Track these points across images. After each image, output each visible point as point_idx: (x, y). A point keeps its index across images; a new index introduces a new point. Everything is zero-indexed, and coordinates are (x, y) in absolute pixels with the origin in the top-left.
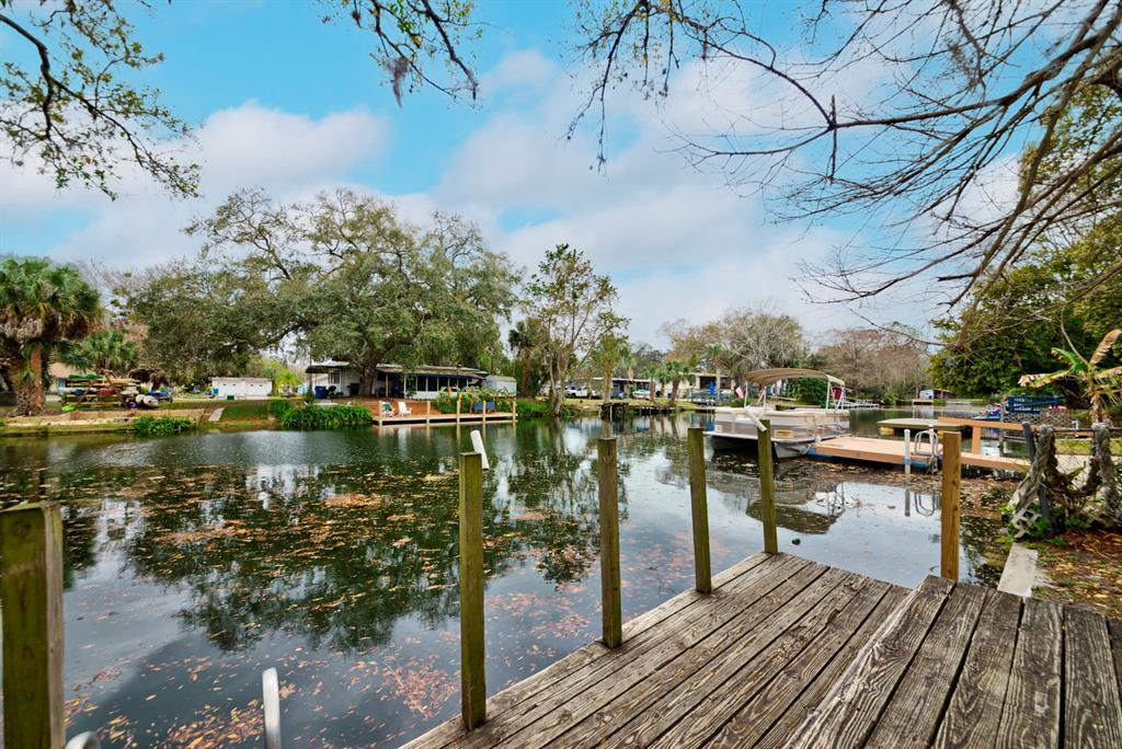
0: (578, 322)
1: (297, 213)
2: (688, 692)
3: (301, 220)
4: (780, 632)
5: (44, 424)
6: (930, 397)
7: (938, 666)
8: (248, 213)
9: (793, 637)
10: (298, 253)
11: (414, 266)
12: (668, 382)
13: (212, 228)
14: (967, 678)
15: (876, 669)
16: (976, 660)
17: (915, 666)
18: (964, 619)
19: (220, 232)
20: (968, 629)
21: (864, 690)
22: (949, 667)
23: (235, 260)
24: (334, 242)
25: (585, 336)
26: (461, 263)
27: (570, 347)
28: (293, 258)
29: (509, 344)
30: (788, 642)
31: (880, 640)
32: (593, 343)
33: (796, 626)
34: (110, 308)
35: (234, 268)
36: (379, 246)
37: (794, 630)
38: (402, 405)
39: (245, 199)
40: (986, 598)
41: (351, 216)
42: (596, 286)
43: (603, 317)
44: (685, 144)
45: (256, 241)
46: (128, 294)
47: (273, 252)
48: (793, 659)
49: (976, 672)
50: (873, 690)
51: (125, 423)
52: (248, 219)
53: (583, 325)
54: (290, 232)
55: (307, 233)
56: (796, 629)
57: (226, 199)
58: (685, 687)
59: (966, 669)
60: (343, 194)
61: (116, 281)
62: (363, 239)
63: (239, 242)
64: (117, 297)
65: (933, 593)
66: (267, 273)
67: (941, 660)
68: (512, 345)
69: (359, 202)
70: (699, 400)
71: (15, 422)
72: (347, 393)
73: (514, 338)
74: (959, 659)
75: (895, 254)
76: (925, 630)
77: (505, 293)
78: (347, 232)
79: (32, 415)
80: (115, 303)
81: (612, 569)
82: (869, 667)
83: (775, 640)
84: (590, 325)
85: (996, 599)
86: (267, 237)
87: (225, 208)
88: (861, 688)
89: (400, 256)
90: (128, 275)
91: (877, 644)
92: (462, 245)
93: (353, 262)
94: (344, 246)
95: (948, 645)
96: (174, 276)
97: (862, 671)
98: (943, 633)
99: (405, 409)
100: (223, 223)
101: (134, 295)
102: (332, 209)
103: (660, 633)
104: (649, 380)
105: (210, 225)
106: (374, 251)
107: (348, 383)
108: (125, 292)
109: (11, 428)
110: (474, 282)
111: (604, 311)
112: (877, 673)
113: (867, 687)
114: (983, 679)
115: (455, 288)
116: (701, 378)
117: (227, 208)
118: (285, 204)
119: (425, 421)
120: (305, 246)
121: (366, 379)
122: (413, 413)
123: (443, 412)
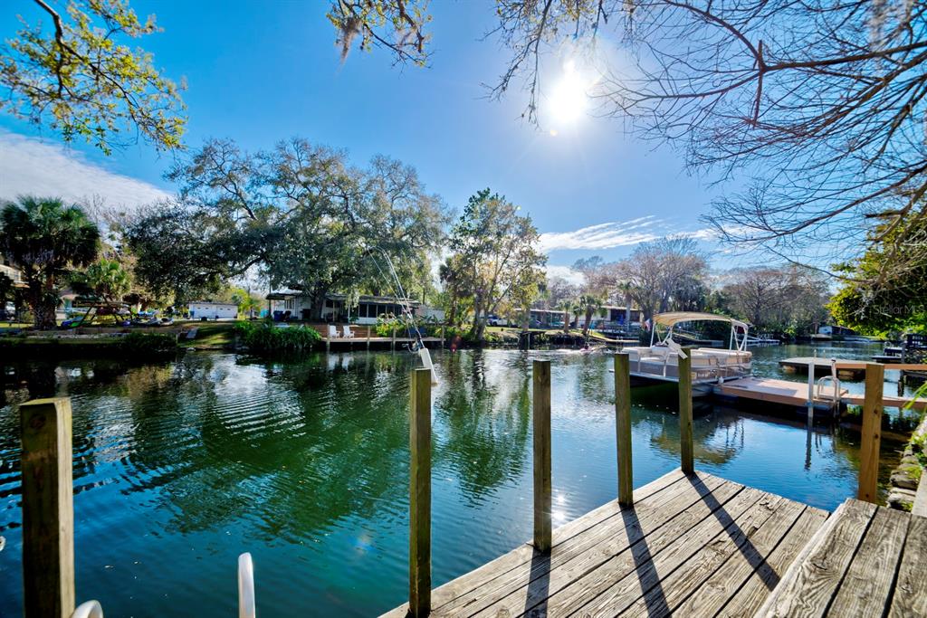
0: (501, 258)
1: (260, 161)
2: (617, 596)
3: (264, 168)
4: (701, 545)
5: (55, 337)
6: (829, 333)
7: (870, 586)
8: (220, 161)
9: (714, 550)
10: (261, 196)
11: (359, 207)
12: (581, 314)
13: (190, 174)
14: (901, 600)
15: (807, 586)
16: (908, 583)
17: (846, 585)
18: (890, 542)
19: (197, 178)
20: (895, 552)
21: (798, 606)
22: (881, 588)
23: (209, 201)
24: (291, 186)
25: (507, 271)
26: (399, 206)
27: (494, 281)
28: (257, 200)
29: (439, 277)
30: (709, 555)
31: (808, 558)
32: (513, 278)
33: (716, 540)
34: (108, 241)
35: (208, 208)
36: (329, 190)
37: (714, 544)
38: (346, 329)
39: (218, 149)
40: (910, 523)
41: (305, 164)
42: (517, 227)
43: (524, 254)
44: (618, 88)
45: (226, 185)
46: (123, 230)
47: (240, 195)
48: (715, 571)
49: (908, 595)
50: (807, 607)
51: (119, 338)
52: (219, 167)
53: (505, 262)
54: (255, 177)
55: (269, 178)
56: (716, 543)
57: (202, 150)
58: (613, 591)
59: (898, 591)
60: (299, 145)
61: (113, 219)
62: (316, 184)
63: (213, 186)
64: (113, 232)
65: (856, 516)
66: (235, 213)
67: (873, 580)
68: (442, 279)
69: (312, 152)
70: (610, 331)
71: (34, 335)
72: (300, 317)
73: (444, 272)
74: (891, 582)
75: (818, 194)
76: (853, 551)
77: (436, 232)
78: (302, 178)
79: (47, 330)
80: (112, 237)
81: (545, 480)
82: (801, 584)
83: (697, 552)
84: (511, 261)
85: (920, 524)
86: (236, 182)
87: (201, 157)
88: (795, 604)
89: (346, 199)
90: (123, 214)
91: (805, 563)
92: (400, 189)
93: (307, 204)
94: (300, 190)
95: (877, 566)
96: (159, 215)
97: (794, 588)
98: (871, 556)
99: (349, 332)
100: (198, 170)
101: (126, 231)
102: (290, 158)
103: (585, 541)
104: (564, 312)
105: (188, 172)
106: (325, 194)
107: (300, 309)
108: (119, 229)
109: (31, 339)
110: (410, 222)
111: (525, 249)
112: (809, 590)
113: (800, 603)
114: (917, 601)
115: (393, 227)
116: (613, 311)
117: (203, 157)
118: (251, 153)
119: (365, 343)
120: (267, 190)
121: (316, 306)
122: (356, 336)
123: (381, 336)
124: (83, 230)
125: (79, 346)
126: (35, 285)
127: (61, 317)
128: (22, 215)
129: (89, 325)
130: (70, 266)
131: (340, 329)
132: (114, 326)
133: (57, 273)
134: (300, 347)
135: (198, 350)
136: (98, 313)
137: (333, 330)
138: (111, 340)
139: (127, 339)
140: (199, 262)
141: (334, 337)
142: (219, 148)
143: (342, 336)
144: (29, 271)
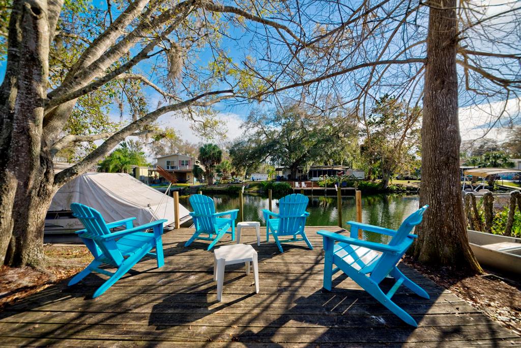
1: (270, 112)
3: (270, 115)
5: (213, 187)
8: (256, 117)
10: (270, 127)
19: (248, 125)
23: (252, 134)
28: (269, 130)
34: (224, 155)
35: (252, 137)
38: (303, 183)
45: (258, 126)
47: (263, 128)
51: (227, 188)
52: (256, 119)
54: (267, 121)
55: (272, 120)
63: (254, 127)
66: (261, 137)
68: (361, 153)
72: (287, 178)
79: (211, 185)
86: (262, 124)
94: (284, 121)
99: (304, 185)
100: (249, 122)
105: (246, 124)
107: (287, 175)
117: (250, 116)
118: (266, 110)
119: (311, 190)
120: (271, 125)
121: (293, 173)
122: (307, 187)
123: (321, 187)
124: (218, 152)
125: (218, 190)
126: (208, 171)
127: (214, 181)
128: (204, 150)
129: (221, 184)
130: (215, 165)
131: (300, 184)
132: (227, 184)
133: (212, 167)
134: (283, 191)
135: (249, 192)
136: (223, 179)
137: (297, 184)
138: (225, 189)
139: (230, 188)
140: (250, 159)
141: (297, 187)
142: (255, 111)
143: (301, 187)
144: (206, 167)
